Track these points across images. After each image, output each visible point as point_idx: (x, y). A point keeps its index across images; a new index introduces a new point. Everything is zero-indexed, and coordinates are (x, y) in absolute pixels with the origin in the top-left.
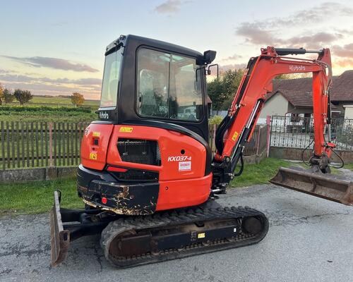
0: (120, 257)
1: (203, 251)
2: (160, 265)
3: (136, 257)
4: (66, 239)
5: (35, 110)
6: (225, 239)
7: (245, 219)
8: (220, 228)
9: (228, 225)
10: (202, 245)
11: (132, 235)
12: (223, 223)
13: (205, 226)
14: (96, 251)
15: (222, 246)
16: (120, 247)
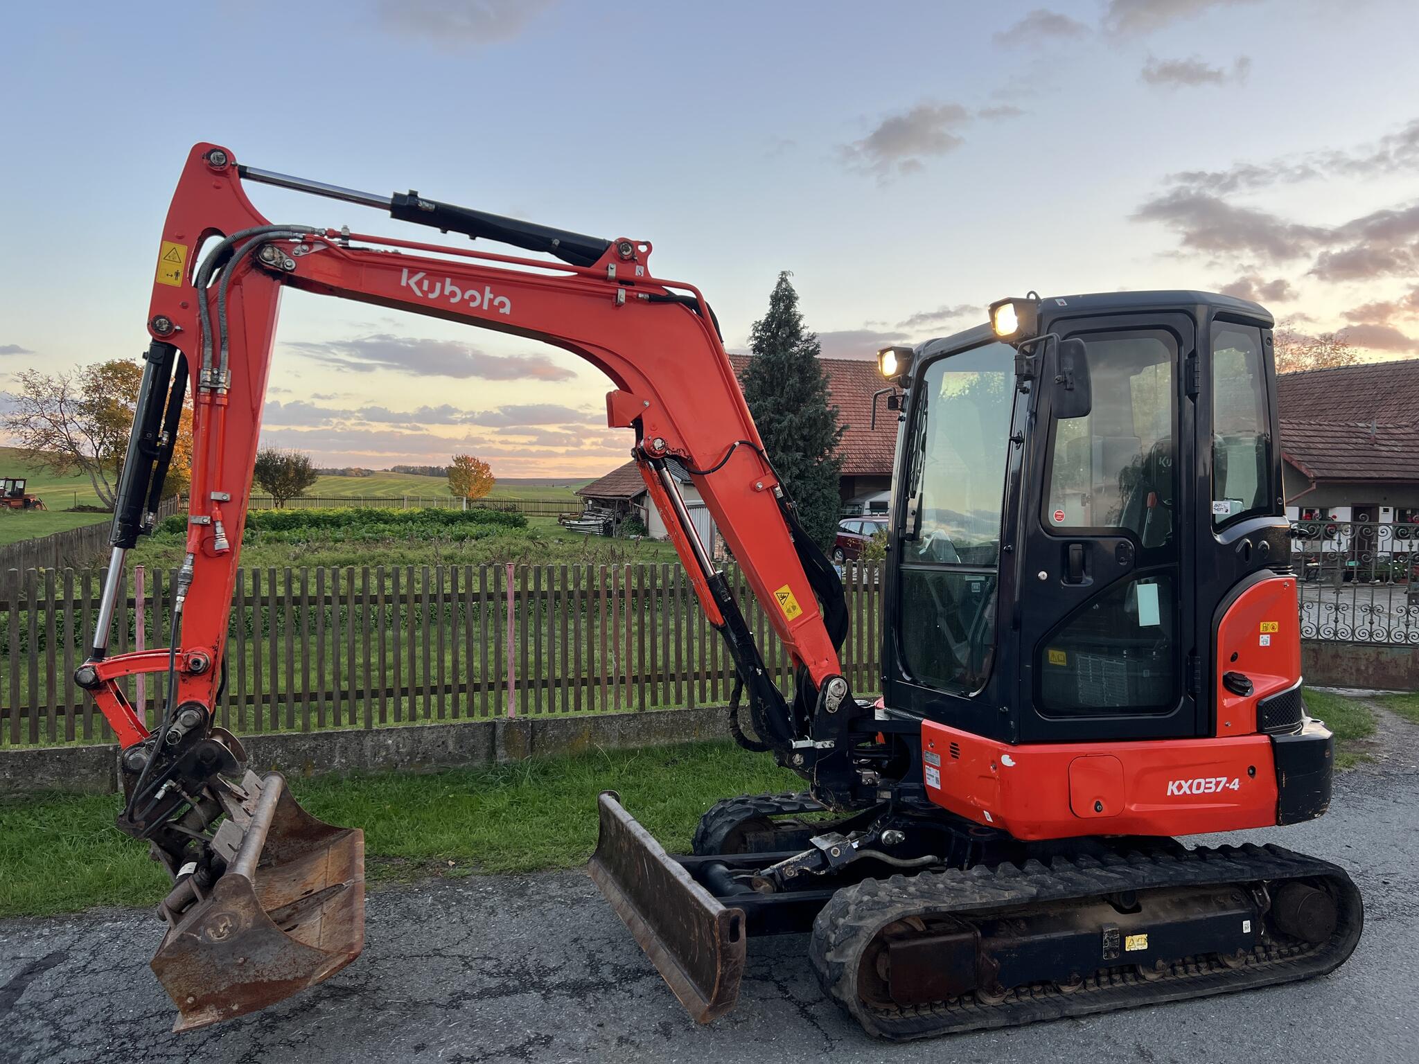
0: (882, 1007)
1: (1148, 997)
2: (1017, 1038)
3: (916, 1009)
4: (734, 935)
5: (335, 522)
6: (1211, 959)
7: (1278, 887)
8: (1192, 917)
9: (1224, 908)
10: (1138, 977)
11: (914, 934)
12: (1205, 900)
13: (1144, 910)
14: (783, 989)
15: (1206, 981)
16: (881, 971)
